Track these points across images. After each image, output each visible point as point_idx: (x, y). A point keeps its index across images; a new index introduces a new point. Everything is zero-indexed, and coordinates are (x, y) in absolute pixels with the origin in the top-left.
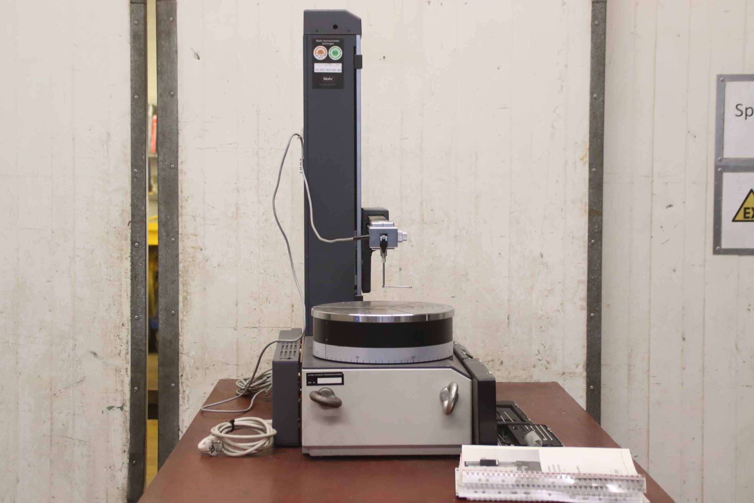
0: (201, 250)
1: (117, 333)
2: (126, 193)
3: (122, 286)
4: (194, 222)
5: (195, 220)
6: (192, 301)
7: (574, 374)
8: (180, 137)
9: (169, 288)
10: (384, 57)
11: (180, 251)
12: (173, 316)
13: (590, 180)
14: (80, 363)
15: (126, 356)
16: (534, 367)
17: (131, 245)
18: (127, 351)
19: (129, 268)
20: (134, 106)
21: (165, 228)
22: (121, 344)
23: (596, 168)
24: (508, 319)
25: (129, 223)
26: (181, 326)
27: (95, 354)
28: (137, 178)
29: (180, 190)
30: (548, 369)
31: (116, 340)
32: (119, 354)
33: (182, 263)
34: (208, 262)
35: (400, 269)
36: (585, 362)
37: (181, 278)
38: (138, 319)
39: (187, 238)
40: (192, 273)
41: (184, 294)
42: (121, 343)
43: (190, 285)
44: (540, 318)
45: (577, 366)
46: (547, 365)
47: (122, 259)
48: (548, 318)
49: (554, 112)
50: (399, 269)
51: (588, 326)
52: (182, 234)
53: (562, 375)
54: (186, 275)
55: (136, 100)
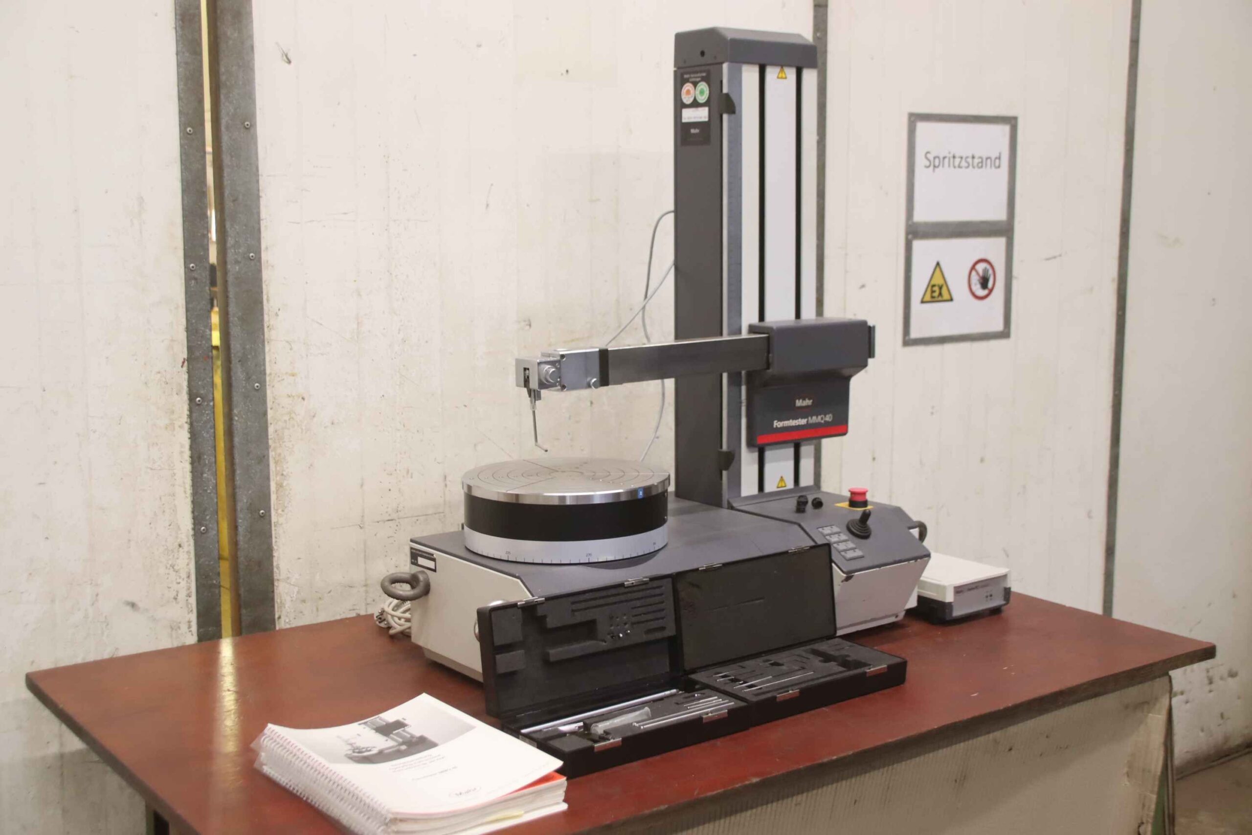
0: (303, 399)
1: (170, 562)
2: (177, 308)
3: (175, 477)
4: (289, 351)
5: (291, 349)
6: (291, 490)
8: (263, 202)
9: (253, 471)
11: (269, 404)
12: (262, 519)
14: (108, 625)
15: (187, 600)
17: (188, 402)
18: (188, 591)
19: (187, 443)
20: (186, 147)
21: (242, 365)
22: (178, 581)
25: (183, 363)
26: (276, 534)
27: (133, 605)
28: (195, 279)
29: (265, 297)
31: (168, 574)
32: (175, 599)
33: (272, 425)
34: (315, 419)
37: (272, 451)
38: (207, 531)
39: (279, 381)
40: (290, 441)
41: (278, 478)
42: (178, 578)
43: (287, 462)
47: (174, 429)
52: (270, 374)
54: (280, 444)
55: (189, 136)
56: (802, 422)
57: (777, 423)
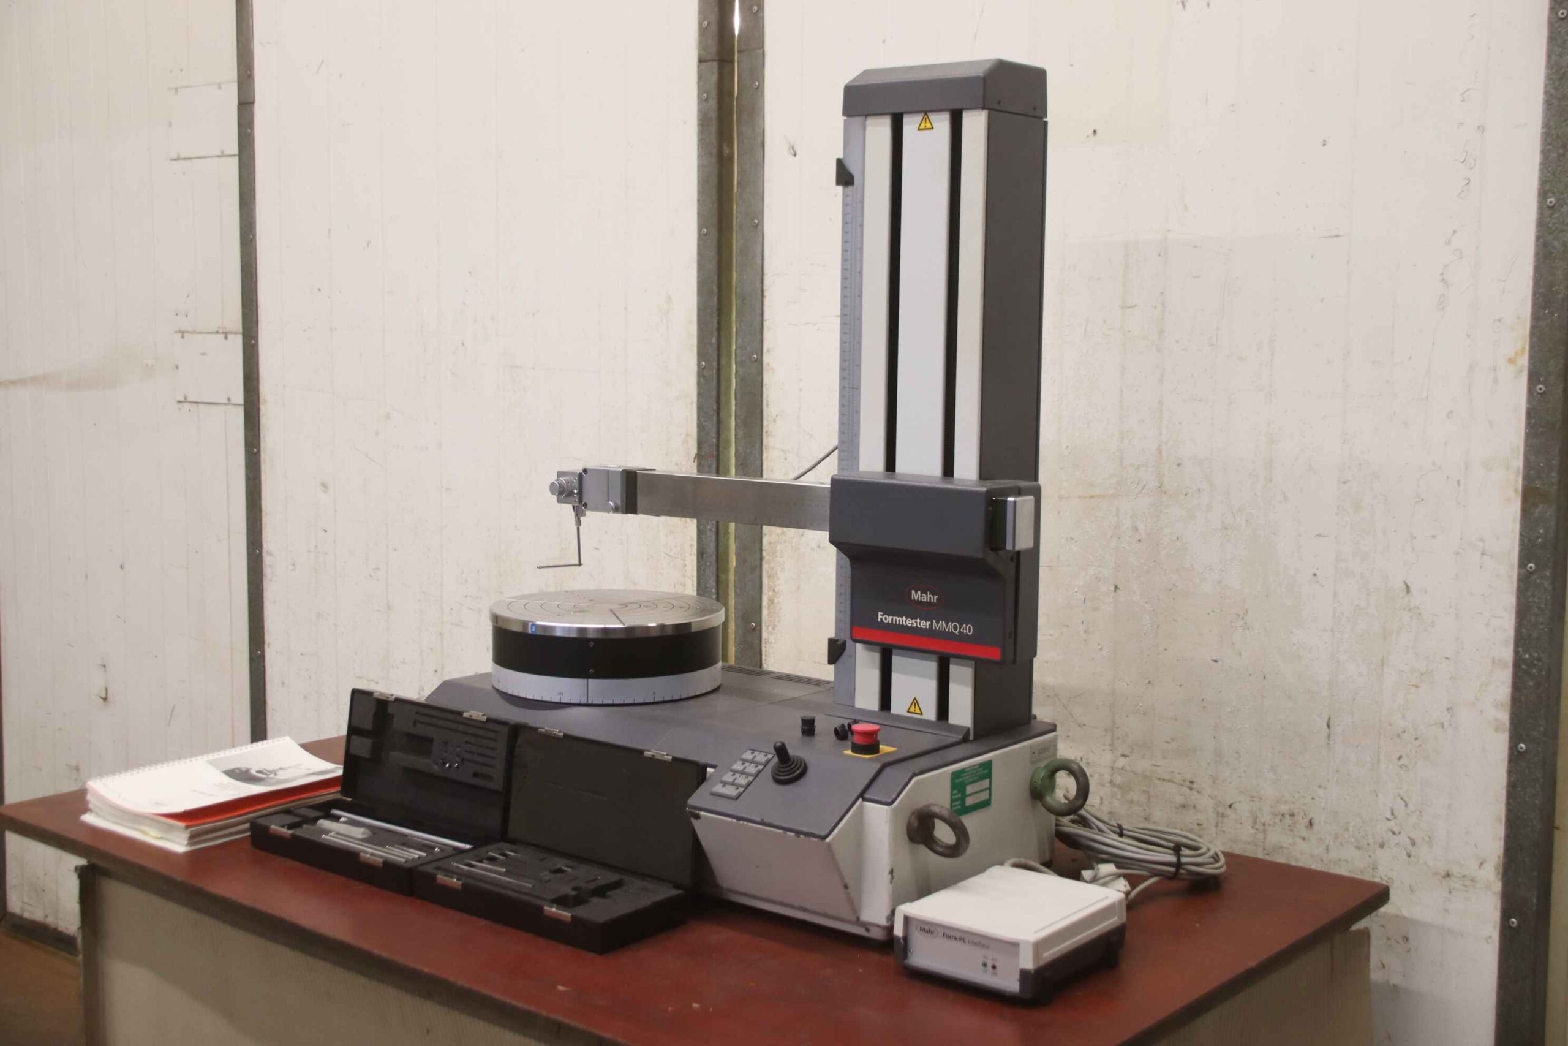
2: (692, 404)
3: (687, 568)
4: (784, 461)
5: (786, 459)
6: (780, 609)
7: (1473, 880)
8: (767, 303)
10: (1095, 131)
12: (754, 632)
13: (1529, 414)
16: (1382, 846)
20: (702, 247)
23: (1545, 383)
24: (1328, 726)
25: (695, 458)
26: (766, 651)
28: (703, 377)
29: (765, 402)
30: (1412, 859)
33: (767, 536)
35: (1116, 588)
36: (1499, 857)
37: (766, 563)
40: (781, 557)
41: (770, 594)
43: (779, 579)
44: (1399, 736)
45: (1482, 864)
46: (1410, 847)
48: (1416, 739)
49: (1449, 243)
50: (1112, 588)
51: (1510, 772)
53: (1444, 877)
54: (774, 558)
55: (702, 237)
56: (924, 624)
57: (882, 615)
